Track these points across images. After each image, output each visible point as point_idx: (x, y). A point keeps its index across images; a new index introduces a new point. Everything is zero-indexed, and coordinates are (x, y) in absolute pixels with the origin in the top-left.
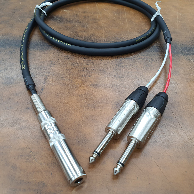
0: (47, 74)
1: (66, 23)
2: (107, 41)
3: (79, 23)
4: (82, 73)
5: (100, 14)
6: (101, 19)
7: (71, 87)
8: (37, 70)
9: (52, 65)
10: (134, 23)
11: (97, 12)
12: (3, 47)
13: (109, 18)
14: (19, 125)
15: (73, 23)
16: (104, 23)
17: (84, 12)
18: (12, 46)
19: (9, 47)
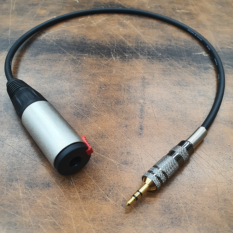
2: (221, 48)
5: (196, 7)
6: (200, 14)
12: (60, 53)
13: (211, 13)
16: (206, 20)
18: (73, 52)
19: (70, 53)
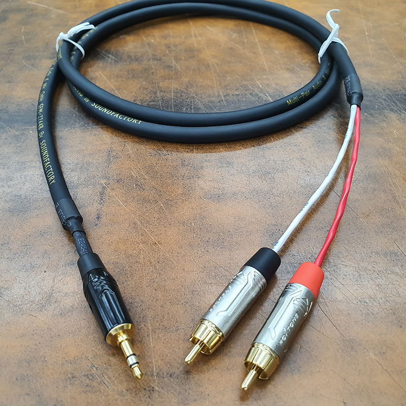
0: (103, 182)
1: (128, 63)
2: (225, 96)
3: (157, 60)
4: (180, 171)
5: (200, 38)
6: (204, 48)
7: (162, 205)
8: (81, 173)
9: (112, 159)
10: (277, 52)
11: (193, 35)
13: (220, 45)
14: (56, 305)
15: (145, 62)
16: (211, 57)
17: (165, 37)
18: (16, 125)
19: (11, 128)
